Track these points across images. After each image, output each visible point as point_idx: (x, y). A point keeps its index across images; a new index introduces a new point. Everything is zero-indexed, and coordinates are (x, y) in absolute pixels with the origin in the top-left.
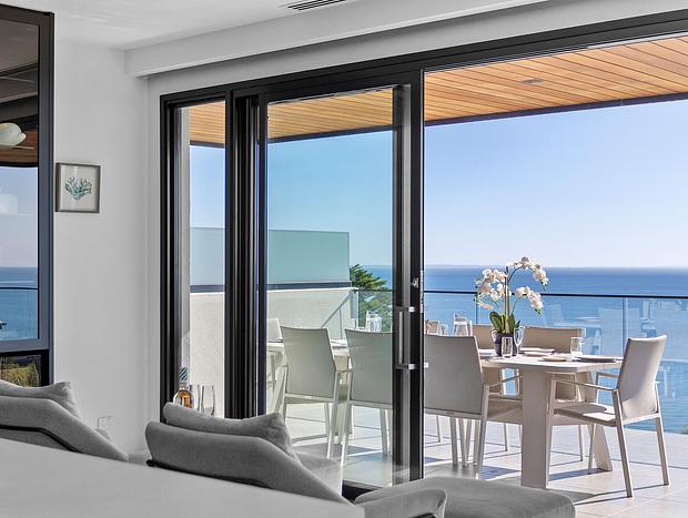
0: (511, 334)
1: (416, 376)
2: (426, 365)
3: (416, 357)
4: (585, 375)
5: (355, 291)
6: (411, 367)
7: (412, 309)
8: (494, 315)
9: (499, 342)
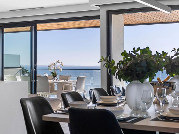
0: (56, 76)
1: (35, 83)
2: (37, 81)
3: (35, 79)
4: (71, 84)
5: (21, 69)
6: (34, 81)
7: (34, 70)
8: (52, 72)
9: (53, 78)
